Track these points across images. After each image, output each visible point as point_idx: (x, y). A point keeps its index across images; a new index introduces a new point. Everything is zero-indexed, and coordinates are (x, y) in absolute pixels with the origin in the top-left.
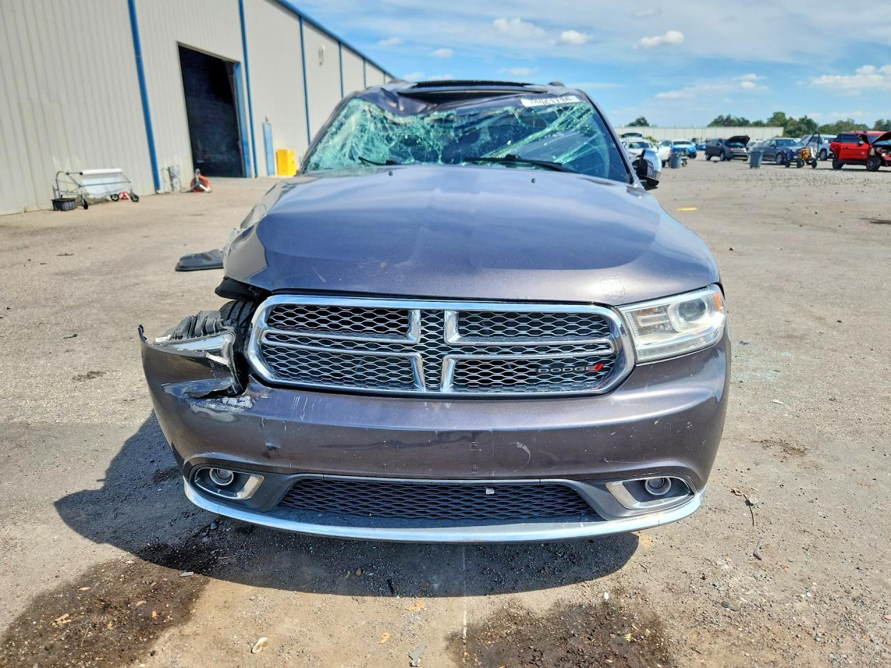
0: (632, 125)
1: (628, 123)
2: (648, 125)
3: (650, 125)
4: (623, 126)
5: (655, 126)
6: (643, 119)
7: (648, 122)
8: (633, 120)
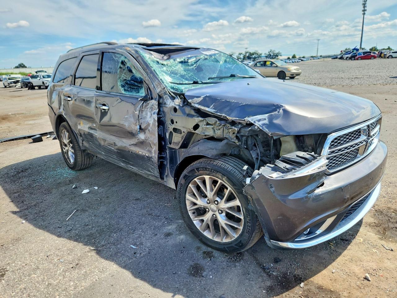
0: (17, 67)
1: (14, 67)
2: (26, 67)
3: (27, 67)
4: (13, 68)
5: (30, 68)
6: (22, 64)
7: (26, 66)
8: (17, 65)
